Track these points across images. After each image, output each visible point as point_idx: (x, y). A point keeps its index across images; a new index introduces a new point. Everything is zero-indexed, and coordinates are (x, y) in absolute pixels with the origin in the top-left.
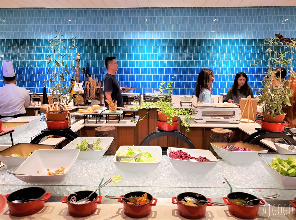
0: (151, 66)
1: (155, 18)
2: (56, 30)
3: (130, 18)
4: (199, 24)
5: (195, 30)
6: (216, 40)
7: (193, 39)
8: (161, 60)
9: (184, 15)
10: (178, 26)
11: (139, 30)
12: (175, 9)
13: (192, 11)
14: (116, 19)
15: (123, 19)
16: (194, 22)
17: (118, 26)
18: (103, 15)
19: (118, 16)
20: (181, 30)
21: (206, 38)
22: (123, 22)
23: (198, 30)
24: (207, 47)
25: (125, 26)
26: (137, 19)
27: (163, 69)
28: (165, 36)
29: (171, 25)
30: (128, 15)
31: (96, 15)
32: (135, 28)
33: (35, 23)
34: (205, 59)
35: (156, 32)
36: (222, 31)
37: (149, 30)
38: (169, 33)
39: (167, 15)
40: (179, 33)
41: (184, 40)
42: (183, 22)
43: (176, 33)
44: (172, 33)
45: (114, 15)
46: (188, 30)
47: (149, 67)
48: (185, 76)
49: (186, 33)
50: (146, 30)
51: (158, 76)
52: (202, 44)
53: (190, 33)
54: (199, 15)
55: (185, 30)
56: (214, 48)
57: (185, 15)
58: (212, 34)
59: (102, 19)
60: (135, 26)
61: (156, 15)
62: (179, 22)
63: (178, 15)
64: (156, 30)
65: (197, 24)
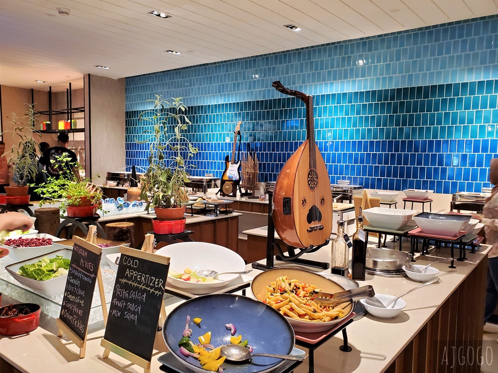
0: (340, 138)
1: (350, 57)
2: (221, 91)
3: (312, 63)
4: (429, 57)
5: (421, 69)
6: (464, 85)
7: (416, 86)
8: (357, 128)
9: (400, 46)
10: (388, 66)
11: (324, 80)
12: (383, 37)
13: (416, 35)
14: (292, 66)
15: (302, 65)
16: (418, 56)
17: (294, 76)
18: (276, 64)
19: (295, 62)
20: (394, 73)
21: (444, 82)
22: (302, 71)
23: (427, 70)
24: (444, 101)
25: (304, 75)
26: (322, 62)
27: (360, 143)
28: (365, 87)
29: (376, 67)
30: (309, 58)
31: (267, 65)
32: (319, 78)
33: (200, 85)
34: (439, 122)
35: (350, 81)
36: (479, 66)
37: (340, 78)
38: (372, 80)
39: (370, 50)
40: (391, 78)
41: (399, 90)
42: (398, 59)
43: (384, 79)
44: (378, 79)
45: (290, 62)
46: (407, 70)
47: (337, 140)
48: (400, 156)
49: (404, 77)
50: (335, 79)
51: (351, 155)
52: (433, 95)
53: (410, 77)
54: (430, 41)
55: (401, 72)
56: (460, 100)
57: (402, 45)
58: (457, 74)
59: (274, 68)
60: (319, 74)
61: (352, 52)
62: (391, 60)
63: (388, 47)
64: (351, 77)
65: (425, 59)
